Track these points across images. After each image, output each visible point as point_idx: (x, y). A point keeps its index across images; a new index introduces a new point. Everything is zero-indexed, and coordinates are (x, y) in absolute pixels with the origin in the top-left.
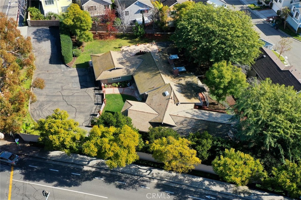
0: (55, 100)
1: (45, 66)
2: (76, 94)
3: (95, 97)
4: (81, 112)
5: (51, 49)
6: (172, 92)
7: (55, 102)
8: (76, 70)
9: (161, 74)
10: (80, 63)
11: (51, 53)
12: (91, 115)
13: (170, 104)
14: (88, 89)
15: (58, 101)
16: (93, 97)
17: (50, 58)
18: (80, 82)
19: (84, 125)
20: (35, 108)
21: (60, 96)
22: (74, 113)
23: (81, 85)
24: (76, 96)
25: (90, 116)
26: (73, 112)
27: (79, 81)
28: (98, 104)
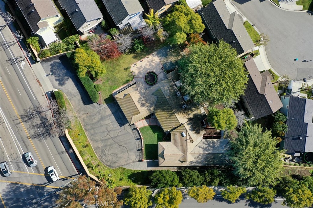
0: (109, 143)
1: (83, 108)
2: (119, 134)
3: (133, 132)
4: (131, 150)
5: (77, 89)
6: (187, 133)
7: (110, 145)
8: (107, 107)
9: (175, 114)
10: (107, 98)
11: (79, 93)
12: (138, 150)
13: (188, 144)
14: (125, 125)
15: (111, 144)
16: (131, 133)
17: (82, 98)
18: (117, 120)
19: (137, 160)
20: (100, 154)
21: (110, 139)
22: (127, 152)
23: (119, 124)
24: (121, 135)
25: (137, 152)
26: (125, 151)
27: (115, 119)
28: (137, 139)
